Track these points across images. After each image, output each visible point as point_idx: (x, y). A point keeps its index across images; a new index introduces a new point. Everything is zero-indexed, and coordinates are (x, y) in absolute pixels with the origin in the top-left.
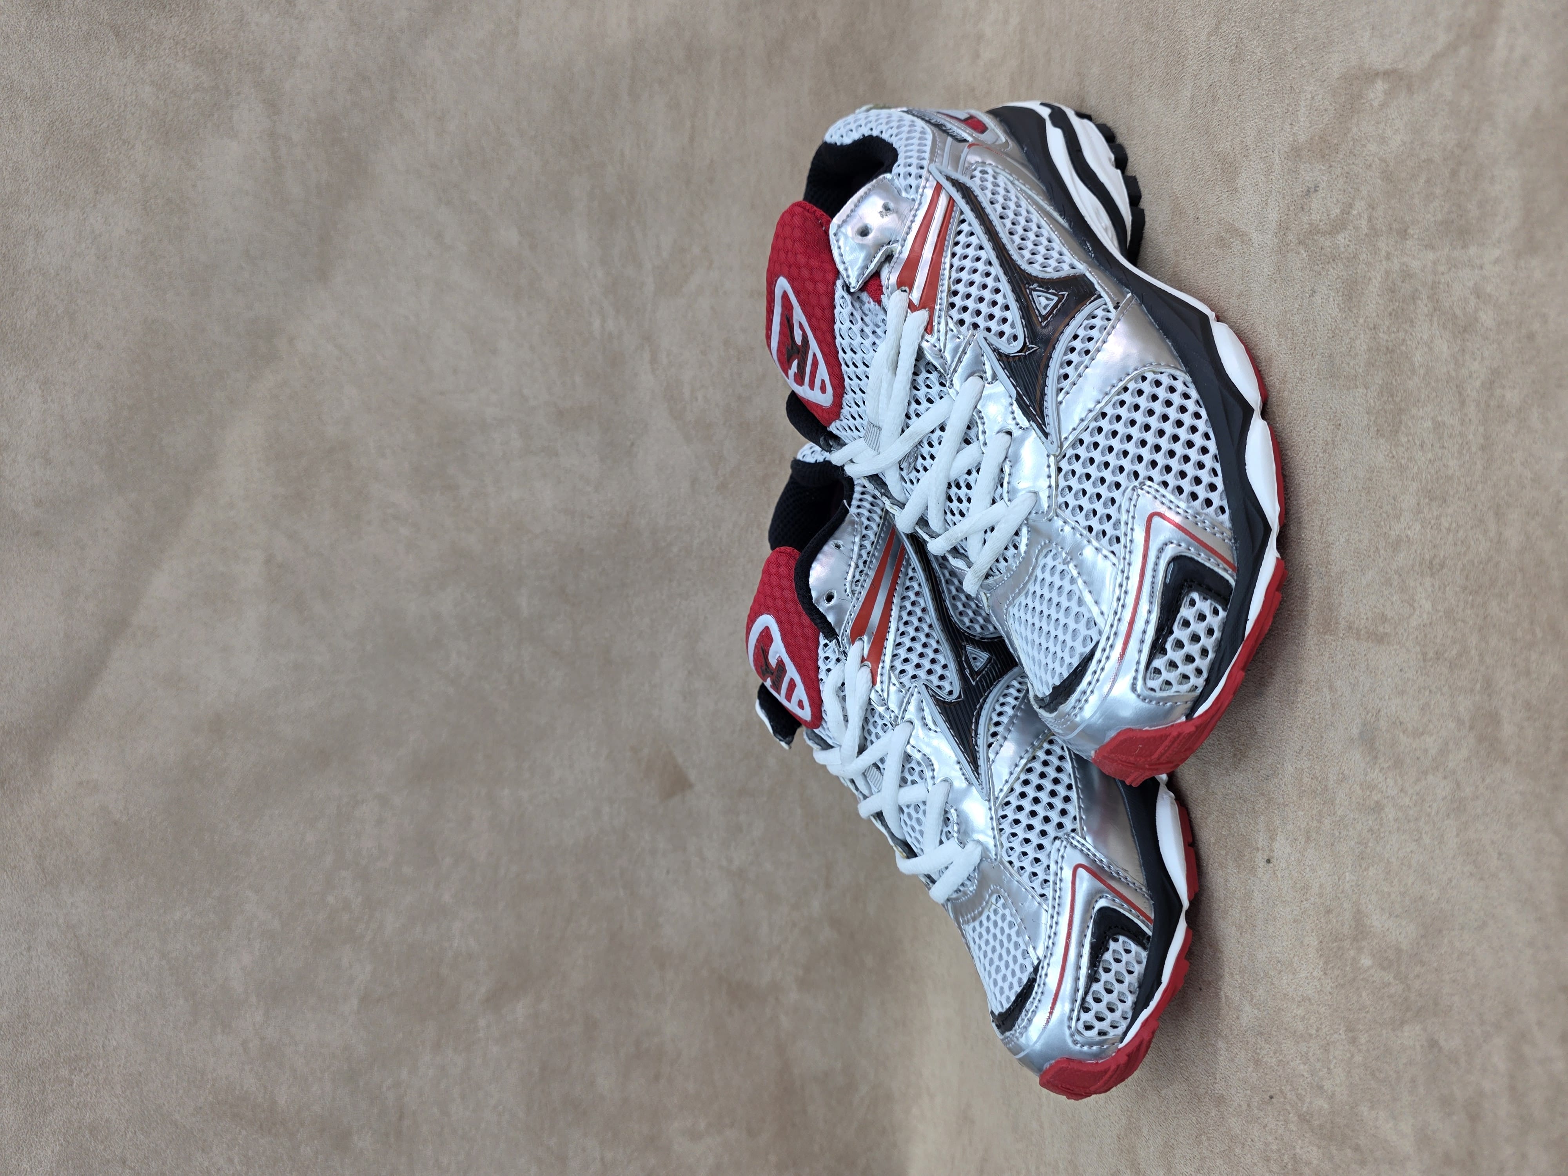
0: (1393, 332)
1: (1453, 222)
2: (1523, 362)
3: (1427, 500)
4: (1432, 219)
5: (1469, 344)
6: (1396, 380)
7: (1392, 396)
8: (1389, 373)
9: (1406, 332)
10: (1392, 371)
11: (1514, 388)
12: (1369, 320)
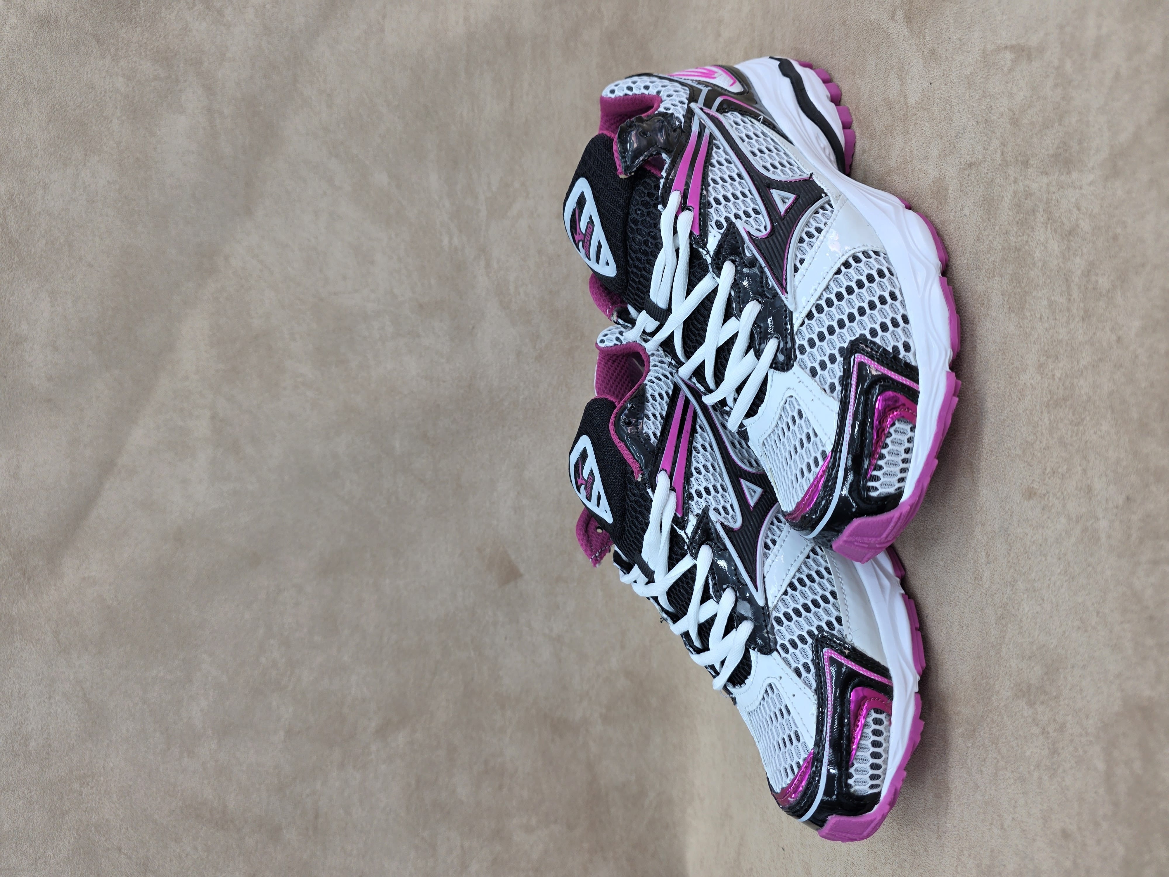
0: (1020, 236)
1: (1060, 154)
2: (1110, 257)
3: (1045, 358)
4: (1046, 153)
5: (1072, 243)
6: (1022, 270)
7: (1019, 282)
8: (1017, 265)
9: (1029, 235)
10: (1019, 264)
11: (1105, 275)
12: (1002, 227)
